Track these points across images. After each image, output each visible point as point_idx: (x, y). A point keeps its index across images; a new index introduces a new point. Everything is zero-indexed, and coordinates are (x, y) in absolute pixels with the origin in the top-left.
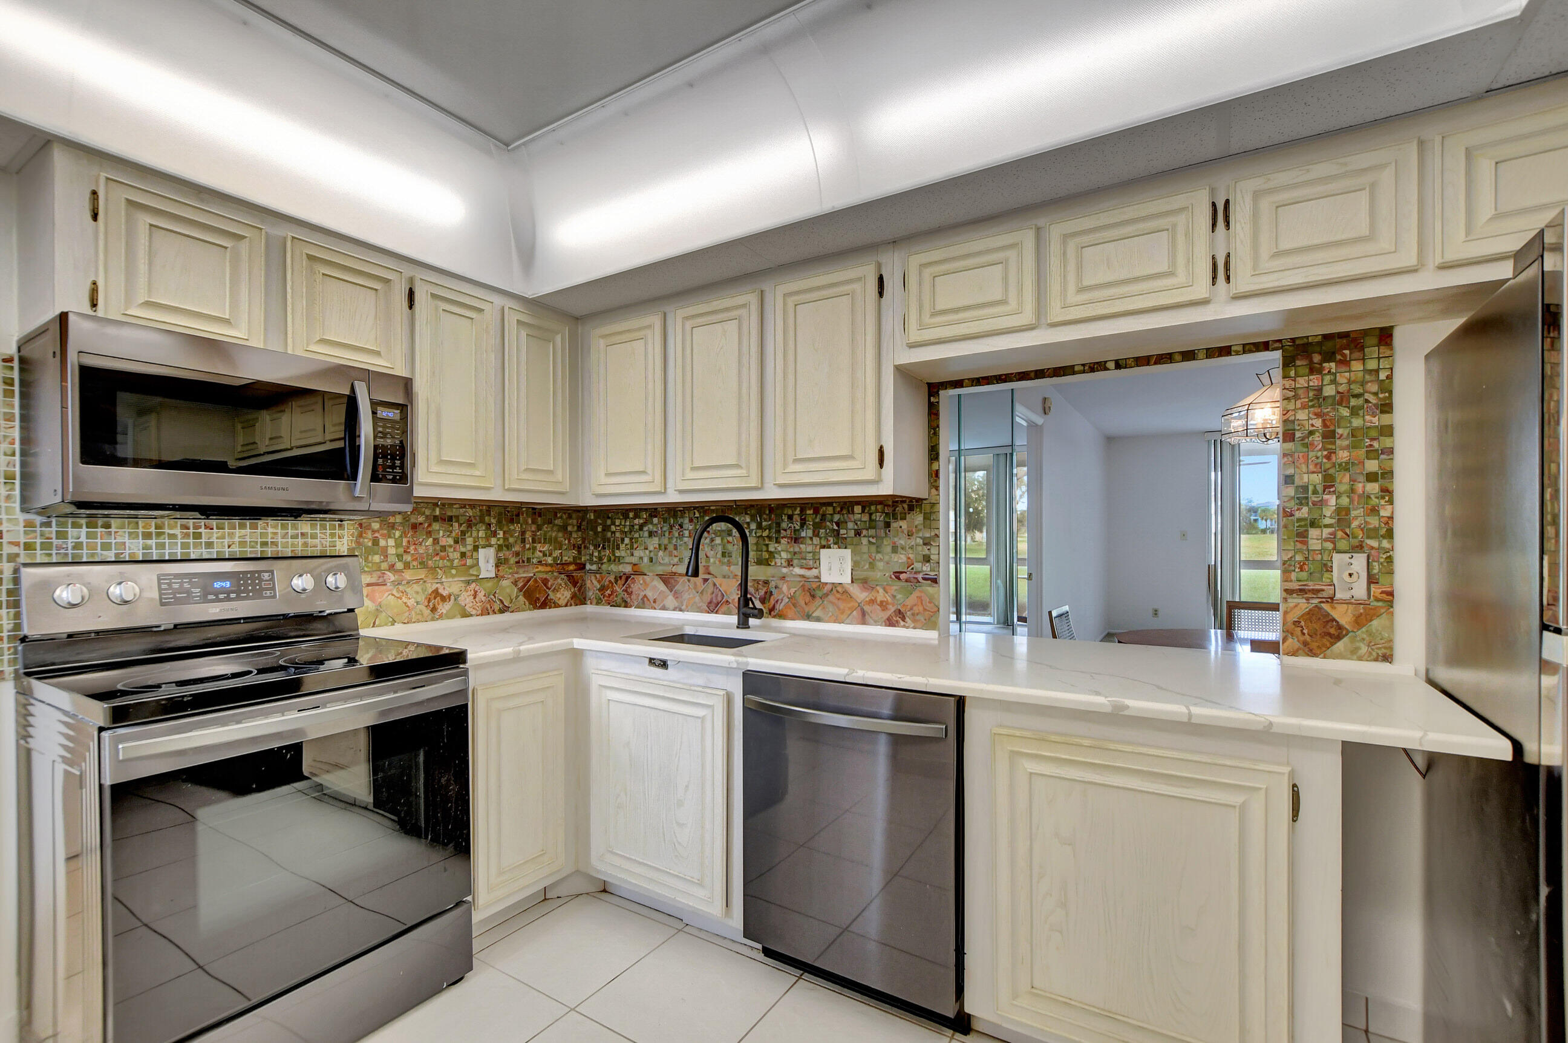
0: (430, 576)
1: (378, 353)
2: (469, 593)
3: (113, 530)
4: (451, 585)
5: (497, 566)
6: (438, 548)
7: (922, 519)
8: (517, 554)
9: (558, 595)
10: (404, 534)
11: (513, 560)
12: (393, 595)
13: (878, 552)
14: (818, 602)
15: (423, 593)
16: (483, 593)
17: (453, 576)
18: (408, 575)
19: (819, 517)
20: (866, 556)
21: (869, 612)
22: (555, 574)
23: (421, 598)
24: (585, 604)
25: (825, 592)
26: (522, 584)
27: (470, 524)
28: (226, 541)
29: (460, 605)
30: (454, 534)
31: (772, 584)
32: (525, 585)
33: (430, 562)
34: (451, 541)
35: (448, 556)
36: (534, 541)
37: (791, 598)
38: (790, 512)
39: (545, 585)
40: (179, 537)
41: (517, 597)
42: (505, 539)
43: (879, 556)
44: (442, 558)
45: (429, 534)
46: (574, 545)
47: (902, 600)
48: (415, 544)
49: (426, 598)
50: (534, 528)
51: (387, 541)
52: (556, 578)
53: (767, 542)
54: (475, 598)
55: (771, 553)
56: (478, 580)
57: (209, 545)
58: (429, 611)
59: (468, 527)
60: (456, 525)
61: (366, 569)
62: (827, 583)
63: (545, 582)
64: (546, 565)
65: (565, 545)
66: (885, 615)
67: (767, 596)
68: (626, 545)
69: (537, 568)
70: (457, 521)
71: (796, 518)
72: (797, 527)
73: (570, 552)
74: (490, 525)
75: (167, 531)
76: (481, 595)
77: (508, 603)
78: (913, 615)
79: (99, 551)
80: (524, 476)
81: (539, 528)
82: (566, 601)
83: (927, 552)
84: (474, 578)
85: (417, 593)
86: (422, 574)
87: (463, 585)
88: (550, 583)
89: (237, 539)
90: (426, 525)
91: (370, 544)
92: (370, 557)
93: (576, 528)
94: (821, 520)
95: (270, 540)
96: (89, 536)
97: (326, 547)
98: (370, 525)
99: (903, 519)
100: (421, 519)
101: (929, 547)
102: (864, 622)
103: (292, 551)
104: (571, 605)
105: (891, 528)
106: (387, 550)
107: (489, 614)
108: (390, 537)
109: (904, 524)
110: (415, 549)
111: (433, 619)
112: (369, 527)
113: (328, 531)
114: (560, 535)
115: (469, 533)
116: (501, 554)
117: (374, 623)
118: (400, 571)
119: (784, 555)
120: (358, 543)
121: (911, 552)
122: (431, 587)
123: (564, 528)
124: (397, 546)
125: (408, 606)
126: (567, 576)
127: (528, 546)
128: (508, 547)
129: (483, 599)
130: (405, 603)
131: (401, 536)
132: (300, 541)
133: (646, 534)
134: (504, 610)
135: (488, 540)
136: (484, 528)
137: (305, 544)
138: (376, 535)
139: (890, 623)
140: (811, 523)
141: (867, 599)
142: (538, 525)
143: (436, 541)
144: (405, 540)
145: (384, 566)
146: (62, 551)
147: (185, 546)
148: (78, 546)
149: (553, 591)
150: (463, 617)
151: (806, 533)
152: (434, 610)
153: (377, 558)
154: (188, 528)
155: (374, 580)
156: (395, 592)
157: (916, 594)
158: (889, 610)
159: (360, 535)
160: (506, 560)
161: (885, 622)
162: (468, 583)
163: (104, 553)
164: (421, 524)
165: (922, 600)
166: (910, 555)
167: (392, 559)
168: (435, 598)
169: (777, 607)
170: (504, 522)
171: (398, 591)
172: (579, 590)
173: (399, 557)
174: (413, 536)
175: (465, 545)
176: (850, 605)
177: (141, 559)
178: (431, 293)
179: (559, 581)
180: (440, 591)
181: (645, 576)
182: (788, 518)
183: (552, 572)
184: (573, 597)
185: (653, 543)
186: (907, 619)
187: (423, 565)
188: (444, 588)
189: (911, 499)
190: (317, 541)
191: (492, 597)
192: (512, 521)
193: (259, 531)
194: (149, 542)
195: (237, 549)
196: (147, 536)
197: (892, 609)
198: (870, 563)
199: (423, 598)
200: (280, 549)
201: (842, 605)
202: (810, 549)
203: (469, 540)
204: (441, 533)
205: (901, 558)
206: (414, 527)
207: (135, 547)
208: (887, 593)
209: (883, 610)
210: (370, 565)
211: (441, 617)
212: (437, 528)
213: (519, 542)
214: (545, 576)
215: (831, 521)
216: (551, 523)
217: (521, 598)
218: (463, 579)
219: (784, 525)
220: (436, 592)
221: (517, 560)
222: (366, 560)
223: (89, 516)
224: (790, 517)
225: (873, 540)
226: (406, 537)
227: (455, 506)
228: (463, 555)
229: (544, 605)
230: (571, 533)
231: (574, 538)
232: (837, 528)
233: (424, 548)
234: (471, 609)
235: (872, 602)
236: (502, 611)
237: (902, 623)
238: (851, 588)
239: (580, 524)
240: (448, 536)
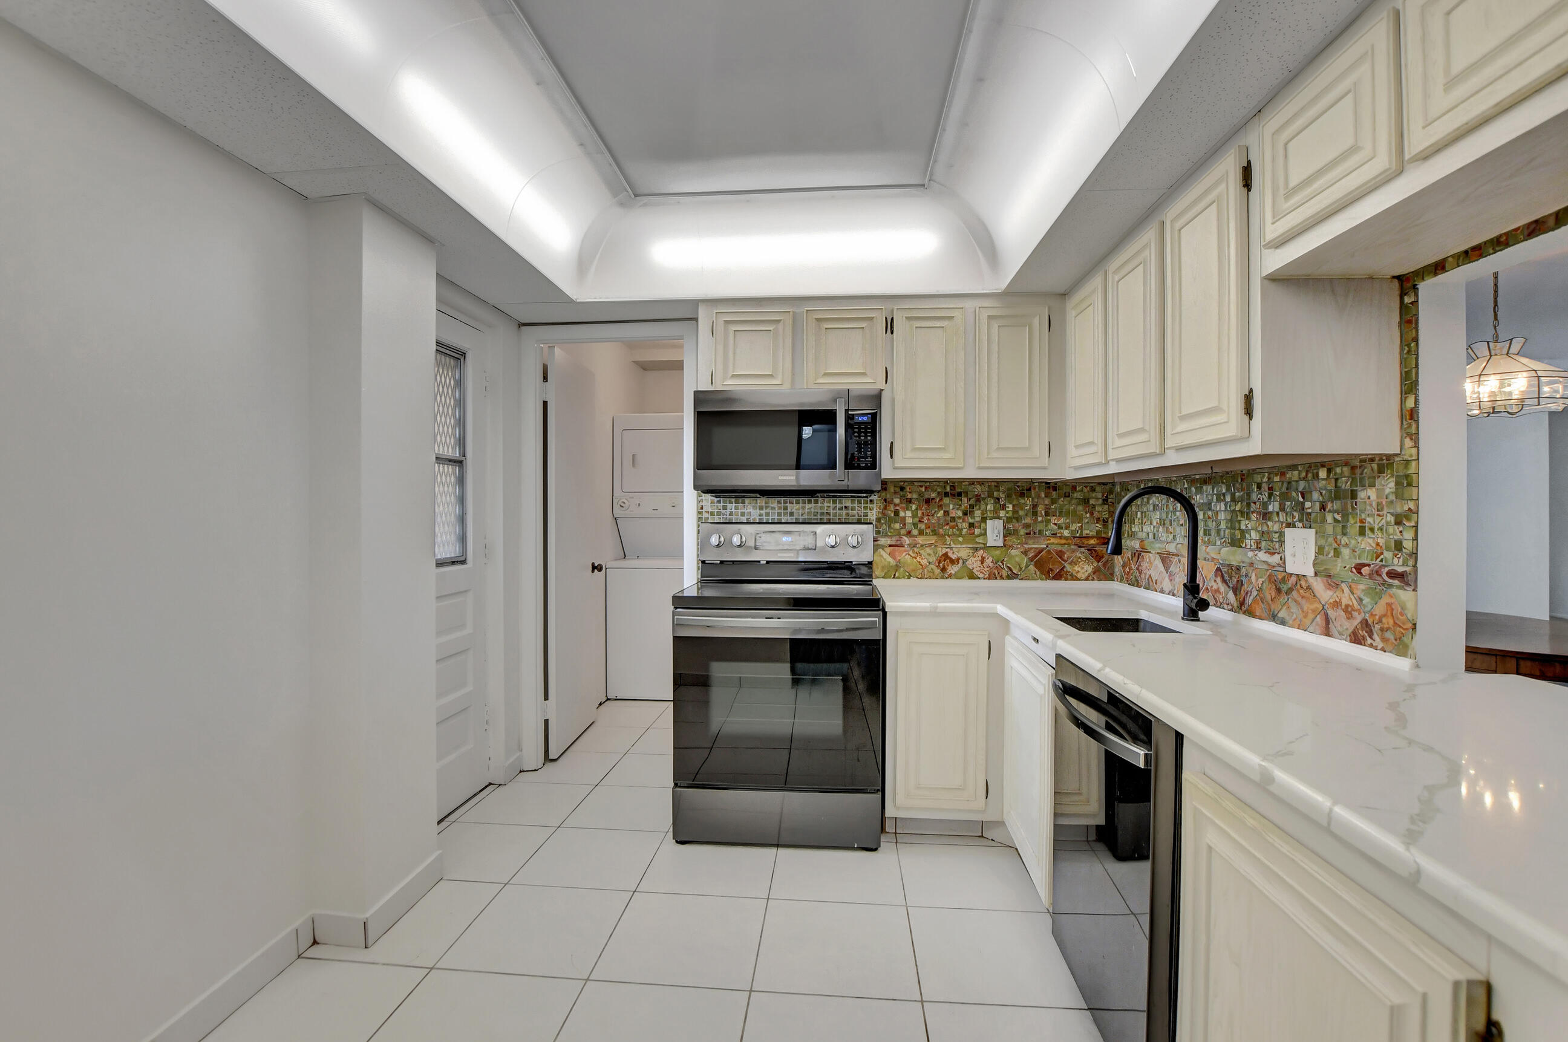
0: (940, 541)
1: (864, 374)
2: (976, 559)
3: (746, 505)
4: (960, 551)
5: (1005, 536)
6: (948, 519)
7: (1392, 485)
8: (1028, 526)
9: (1076, 568)
10: (919, 508)
11: (1023, 532)
12: (909, 555)
13: (1344, 534)
14: (1283, 598)
15: (935, 556)
16: (991, 559)
17: (961, 543)
18: (920, 540)
19: (1285, 485)
20: (1331, 540)
21: (1333, 619)
22: (1073, 547)
23: (933, 559)
24: (1113, 580)
25: (1290, 586)
26: (1033, 554)
27: (978, 499)
28: (801, 511)
29: (968, 568)
30: (963, 507)
31: (1243, 571)
32: (1036, 556)
33: (941, 530)
34: (960, 514)
35: (957, 526)
36: (1047, 514)
37: (1260, 590)
38: (1259, 480)
39: (1060, 558)
40: (777, 509)
41: (1027, 566)
42: (1015, 512)
43: (1345, 540)
44: (953, 528)
45: (940, 507)
46: (1098, 519)
47: (1370, 607)
48: (928, 515)
49: (937, 560)
50: (1047, 501)
51: (905, 513)
52: (1073, 551)
53: (1239, 519)
54: (982, 563)
55: (1243, 532)
56: (985, 548)
57: (792, 514)
58: (939, 571)
59: (976, 501)
60: (965, 499)
61: (889, 534)
62: (1292, 574)
63: (1060, 554)
64: (1061, 537)
65: (1087, 518)
66: (1350, 626)
67: (1239, 585)
68: (1139, 519)
69: (1050, 540)
70: (966, 496)
71: (1265, 486)
72: (1266, 499)
73: (1093, 525)
74: (998, 499)
75: (770, 505)
76: (989, 561)
77: (1017, 570)
78: (1382, 630)
79: (740, 516)
80: (995, 455)
81: (1053, 501)
82: (1087, 574)
83: (1398, 537)
84: (983, 546)
85: (929, 555)
86: (932, 539)
87: (971, 551)
88: (1066, 555)
89: (807, 511)
90: (938, 500)
91: (892, 515)
92: (892, 525)
93: (1100, 501)
94: (1287, 489)
95: (825, 511)
96: (736, 508)
97: (861, 516)
98: (892, 500)
99: (1372, 485)
100: (933, 495)
101: (1401, 529)
102: (1327, 633)
103: (839, 519)
104: (1093, 580)
105: (1358, 500)
106: (905, 519)
107: (996, 579)
108: (907, 509)
109: (1372, 493)
110: (928, 520)
111: (942, 578)
112: (891, 502)
113: (863, 505)
114: (1080, 508)
115: (978, 507)
116: (1010, 526)
117: (895, 575)
118: (915, 536)
119: (1254, 535)
120: (883, 514)
121: (1380, 535)
122: (941, 551)
123: (1086, 501)
124: (913, 517)
125: (921, 565)
126: (1088, 550)
127: (1040, 519)
128: (1018, 519)
129: (991, 565)
130: (919, 562)
131: (917, 509)
132: (844, 512)
133: (1151, 508)
134: (1012, 576)
135: (996, 513)
136: (992, 502)
137: (848, 514)
138: (897, 508)
139: (1356, 639)
140: (1278, 494)
141: (1331, 601)
142: (1052, 499)
143: (946, 513)
144: (920, 514)
145: (903, 531)
146: (725, 516)
147: (779, 514)
148: (731, 514)
149: (1070, 564)
150: (969, 579)
151: (1274, 507)
152: (944, 570)
153: (897, 526)
154: (781, 504)
155: (893, 543)
156: (911, 553)
157: (1385, 599)
158: (1355, 618)
159: (885, 508)
160: (1015, 532)
161: (1350, 636)
162: (976, 550)
163: (742, 517)
164: (933, 499)
165: (1392, 610)
166: (1380, 540)
167: (908, 527)
168: (945, 561)
169: (1247, 601)
170: (1014, 496)
171: (914, 552)
172: (1104, 565)
173: (915, 525)
174: (926, 509)
175: (973, 517)
176: (1313, 607)
177: (758, 521)
178: (906, 317)
179: (1078, 554)
180: (949, 554)
181: (1150, 554)
182: (1257, 488)
183: (1069, 544)
184: (1096, 571)
185: (1156, 517)
186: (1375, 636)
187: (935, 533)
188: (953, 553)
189: (1381, 456)
190: (855, 512)
191: (1001, 564)
192: (1022, 495)
193: (819, 505)
194: (762, 512)
195: (806, 517)
196: (761, 508)
197: (1358, 618)
198: (1335, 549)
199: (935, 559)
200: (831, 517)
201: (1306, 606)
202: (1276, 527)
203: (978, 513)
204: (951, 507)
205: (1367, 543)
206: (928, 501)
207: (755, 515)
208: (1353, 593)
209: (1348, 618)
210: (892, 530)
211: (950, 576)
212: (948, 502)
213: (1030, 514)
214: (1059, 548)
215: (1297, 490)
216: (1069, 496)
217: (1032, 567)
218: (971, 546)
219: (1254, 497)
220: (946, 555)
221: (1028, 531)
222: (889, 527)
223: (736, 497)
224: (1259, 487)
225: (1339, 517)
226: (921, 509)
227: (964, 484)
228: (971, 525)
229: (1058, 577)
230: (1094, 506)
231: (1098, 512)
232: (1302, 500)
233: (936, 518)
234: (979, 573)
235: (1337, 604)
236: (1009, 578)
237: (1369, 641)
238: (1315, 584)
239: (1107, 497)
240: (957, 509)
